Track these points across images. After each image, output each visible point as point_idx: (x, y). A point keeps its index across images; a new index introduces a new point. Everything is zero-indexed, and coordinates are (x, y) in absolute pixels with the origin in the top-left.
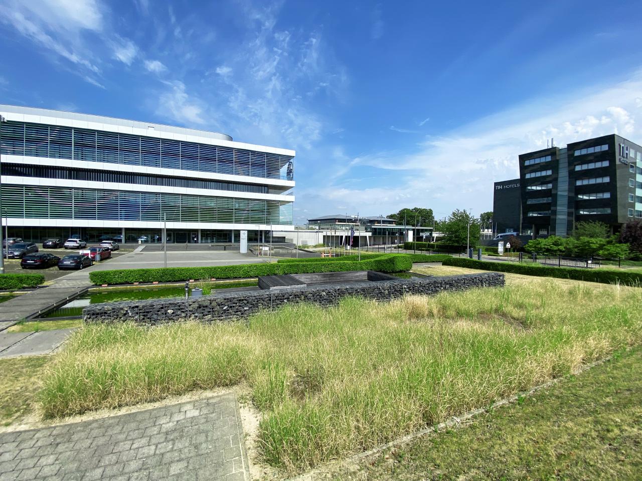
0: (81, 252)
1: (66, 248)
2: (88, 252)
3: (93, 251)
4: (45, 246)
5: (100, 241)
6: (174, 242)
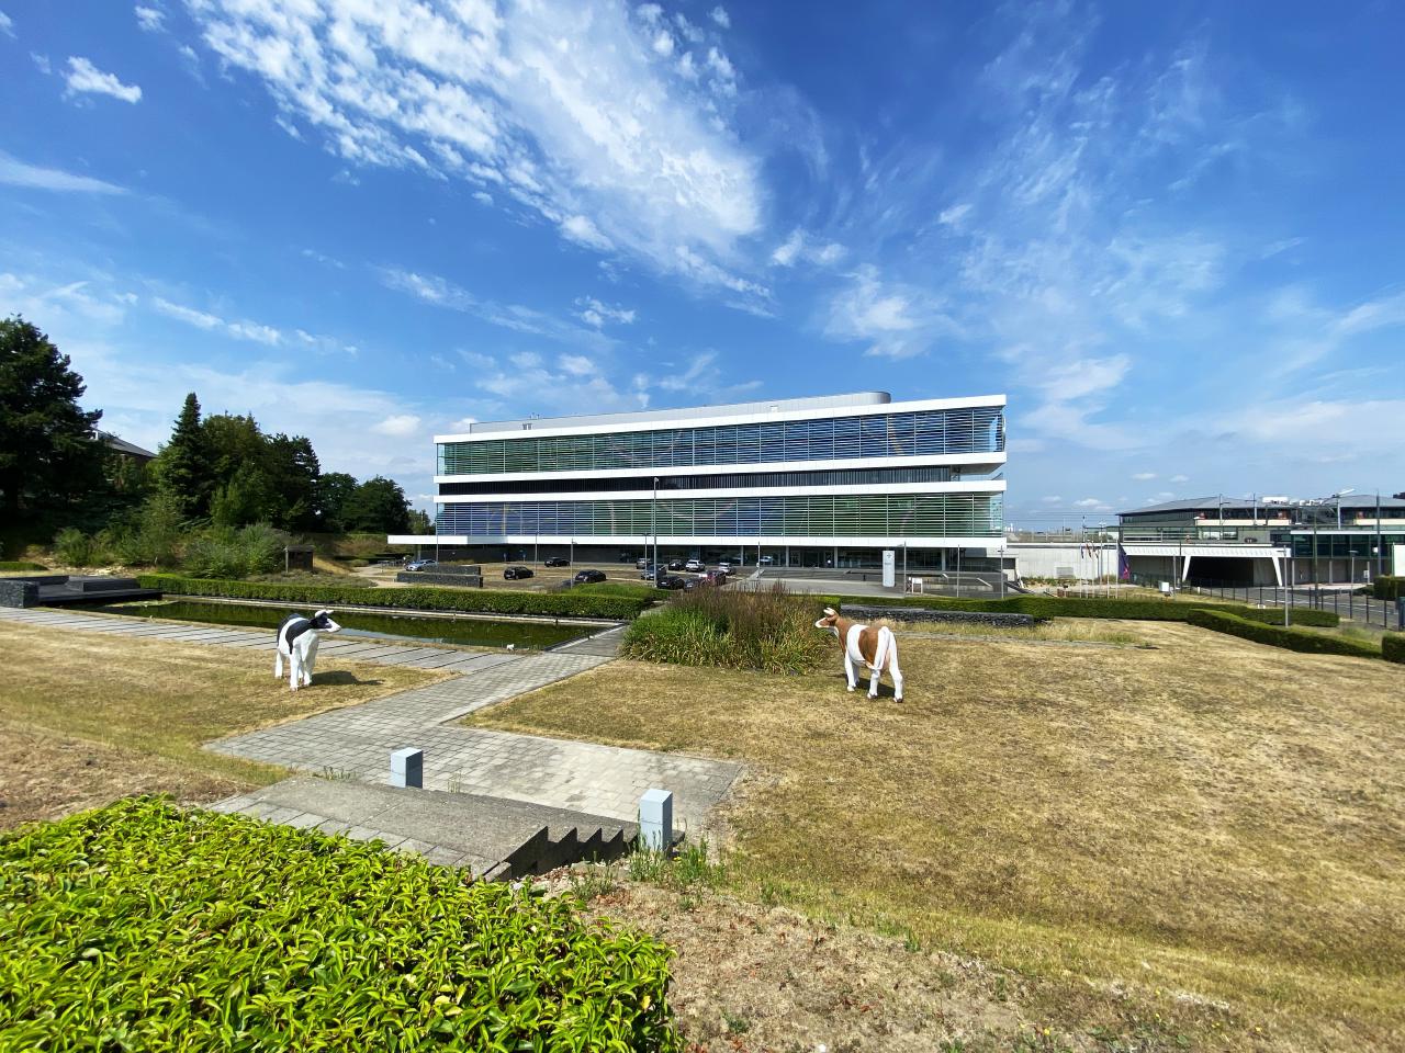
0: (700, 575)
1: (688, 570)
2: (705, 575)
3: (710, 574)
4: (671, 568)
5: (717, 562)
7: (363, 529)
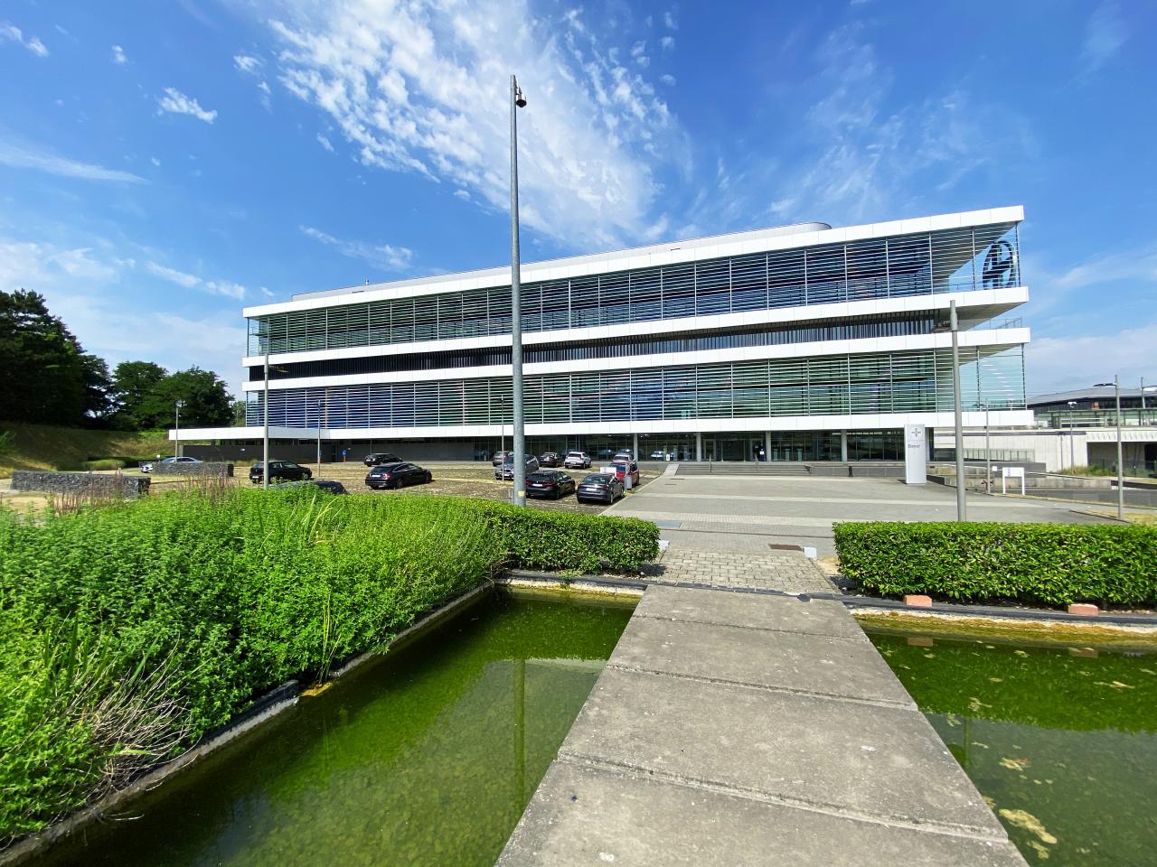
1: (568, 466)
6: (718, 460)
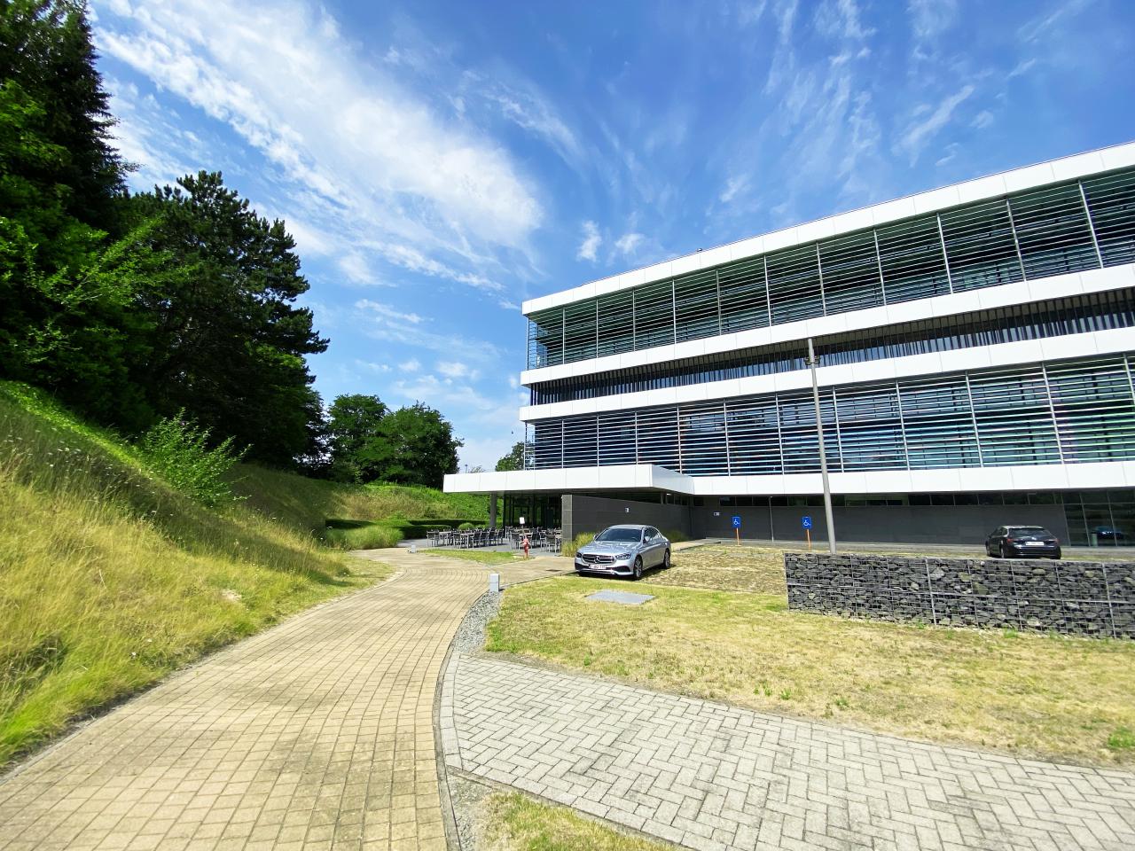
7: (391, 479)
